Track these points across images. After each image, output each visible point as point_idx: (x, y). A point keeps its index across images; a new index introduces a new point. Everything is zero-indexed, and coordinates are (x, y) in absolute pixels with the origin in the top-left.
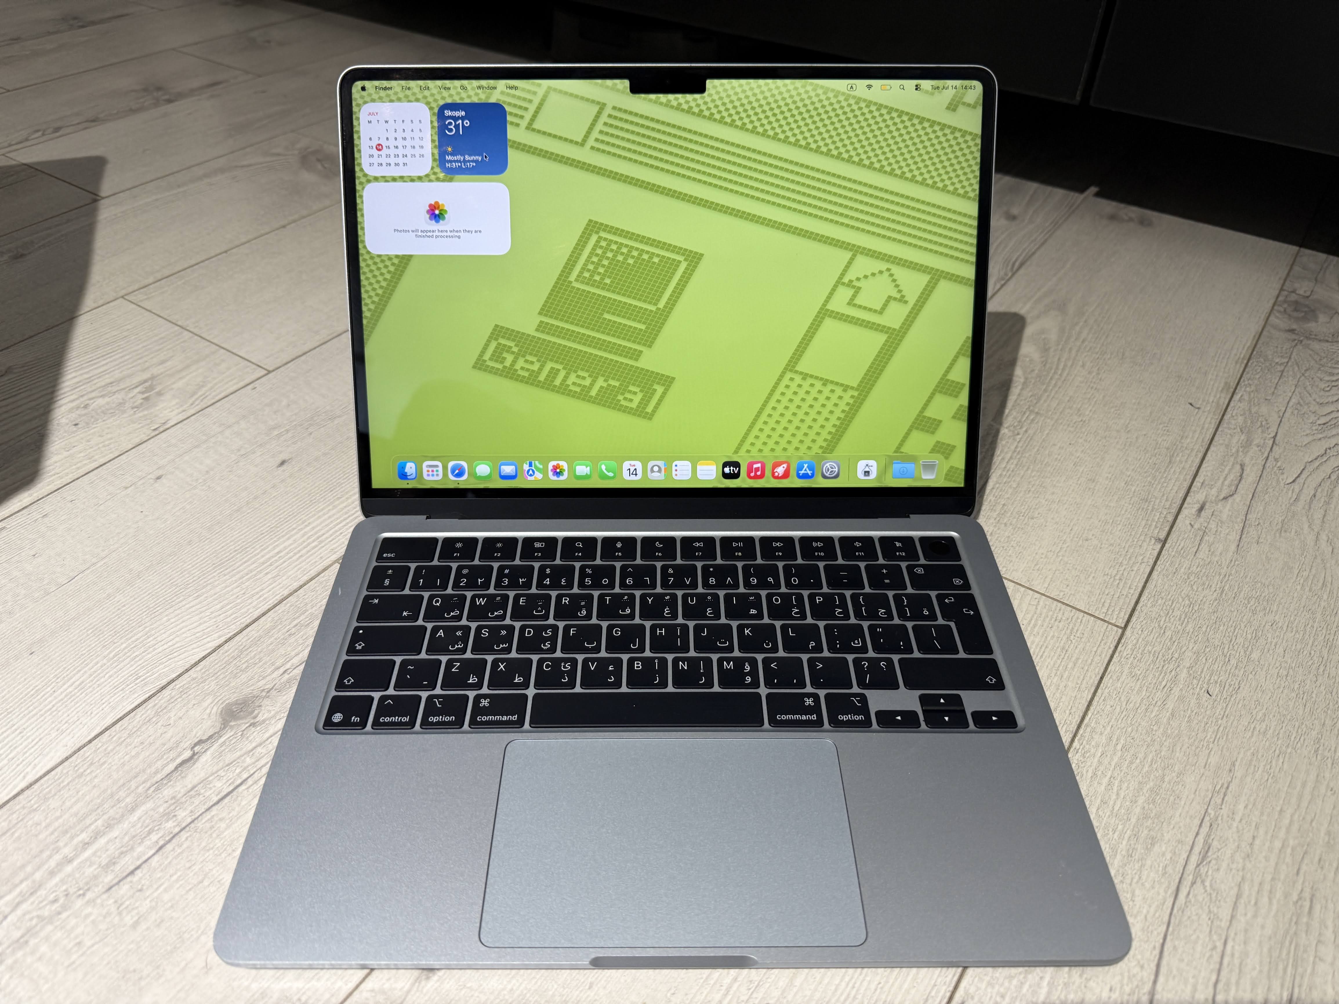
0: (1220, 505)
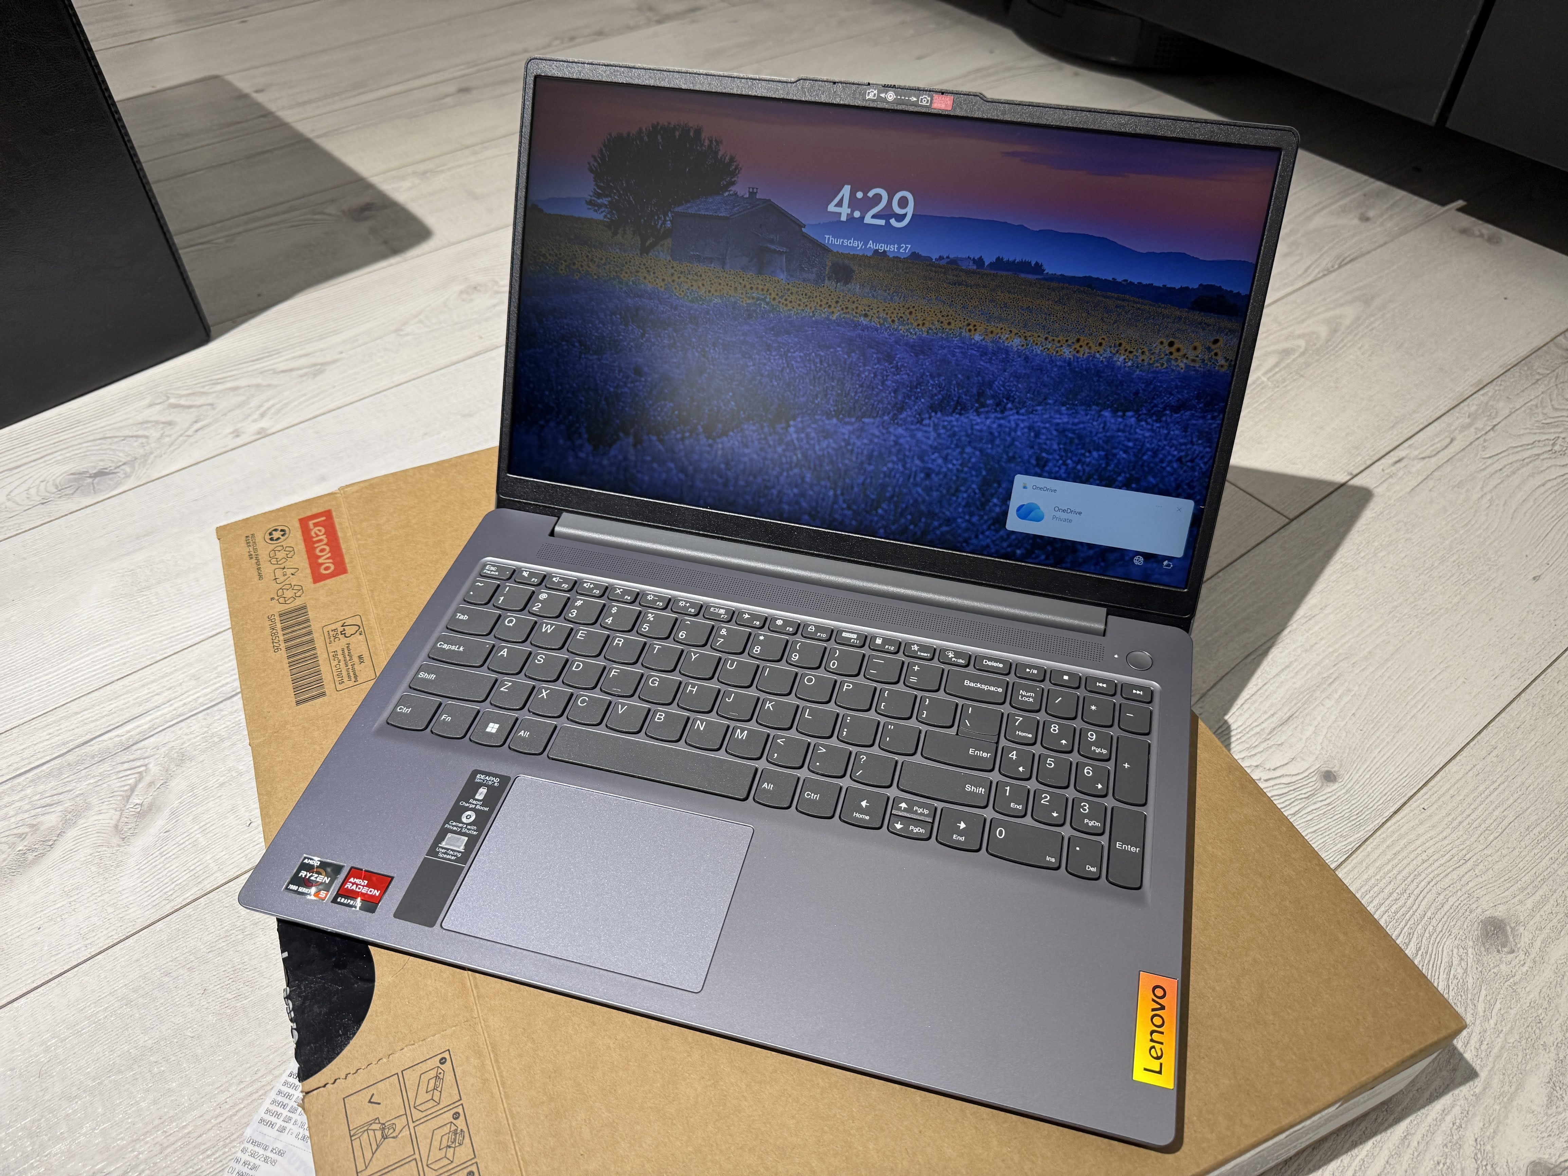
0: (1415, 462)
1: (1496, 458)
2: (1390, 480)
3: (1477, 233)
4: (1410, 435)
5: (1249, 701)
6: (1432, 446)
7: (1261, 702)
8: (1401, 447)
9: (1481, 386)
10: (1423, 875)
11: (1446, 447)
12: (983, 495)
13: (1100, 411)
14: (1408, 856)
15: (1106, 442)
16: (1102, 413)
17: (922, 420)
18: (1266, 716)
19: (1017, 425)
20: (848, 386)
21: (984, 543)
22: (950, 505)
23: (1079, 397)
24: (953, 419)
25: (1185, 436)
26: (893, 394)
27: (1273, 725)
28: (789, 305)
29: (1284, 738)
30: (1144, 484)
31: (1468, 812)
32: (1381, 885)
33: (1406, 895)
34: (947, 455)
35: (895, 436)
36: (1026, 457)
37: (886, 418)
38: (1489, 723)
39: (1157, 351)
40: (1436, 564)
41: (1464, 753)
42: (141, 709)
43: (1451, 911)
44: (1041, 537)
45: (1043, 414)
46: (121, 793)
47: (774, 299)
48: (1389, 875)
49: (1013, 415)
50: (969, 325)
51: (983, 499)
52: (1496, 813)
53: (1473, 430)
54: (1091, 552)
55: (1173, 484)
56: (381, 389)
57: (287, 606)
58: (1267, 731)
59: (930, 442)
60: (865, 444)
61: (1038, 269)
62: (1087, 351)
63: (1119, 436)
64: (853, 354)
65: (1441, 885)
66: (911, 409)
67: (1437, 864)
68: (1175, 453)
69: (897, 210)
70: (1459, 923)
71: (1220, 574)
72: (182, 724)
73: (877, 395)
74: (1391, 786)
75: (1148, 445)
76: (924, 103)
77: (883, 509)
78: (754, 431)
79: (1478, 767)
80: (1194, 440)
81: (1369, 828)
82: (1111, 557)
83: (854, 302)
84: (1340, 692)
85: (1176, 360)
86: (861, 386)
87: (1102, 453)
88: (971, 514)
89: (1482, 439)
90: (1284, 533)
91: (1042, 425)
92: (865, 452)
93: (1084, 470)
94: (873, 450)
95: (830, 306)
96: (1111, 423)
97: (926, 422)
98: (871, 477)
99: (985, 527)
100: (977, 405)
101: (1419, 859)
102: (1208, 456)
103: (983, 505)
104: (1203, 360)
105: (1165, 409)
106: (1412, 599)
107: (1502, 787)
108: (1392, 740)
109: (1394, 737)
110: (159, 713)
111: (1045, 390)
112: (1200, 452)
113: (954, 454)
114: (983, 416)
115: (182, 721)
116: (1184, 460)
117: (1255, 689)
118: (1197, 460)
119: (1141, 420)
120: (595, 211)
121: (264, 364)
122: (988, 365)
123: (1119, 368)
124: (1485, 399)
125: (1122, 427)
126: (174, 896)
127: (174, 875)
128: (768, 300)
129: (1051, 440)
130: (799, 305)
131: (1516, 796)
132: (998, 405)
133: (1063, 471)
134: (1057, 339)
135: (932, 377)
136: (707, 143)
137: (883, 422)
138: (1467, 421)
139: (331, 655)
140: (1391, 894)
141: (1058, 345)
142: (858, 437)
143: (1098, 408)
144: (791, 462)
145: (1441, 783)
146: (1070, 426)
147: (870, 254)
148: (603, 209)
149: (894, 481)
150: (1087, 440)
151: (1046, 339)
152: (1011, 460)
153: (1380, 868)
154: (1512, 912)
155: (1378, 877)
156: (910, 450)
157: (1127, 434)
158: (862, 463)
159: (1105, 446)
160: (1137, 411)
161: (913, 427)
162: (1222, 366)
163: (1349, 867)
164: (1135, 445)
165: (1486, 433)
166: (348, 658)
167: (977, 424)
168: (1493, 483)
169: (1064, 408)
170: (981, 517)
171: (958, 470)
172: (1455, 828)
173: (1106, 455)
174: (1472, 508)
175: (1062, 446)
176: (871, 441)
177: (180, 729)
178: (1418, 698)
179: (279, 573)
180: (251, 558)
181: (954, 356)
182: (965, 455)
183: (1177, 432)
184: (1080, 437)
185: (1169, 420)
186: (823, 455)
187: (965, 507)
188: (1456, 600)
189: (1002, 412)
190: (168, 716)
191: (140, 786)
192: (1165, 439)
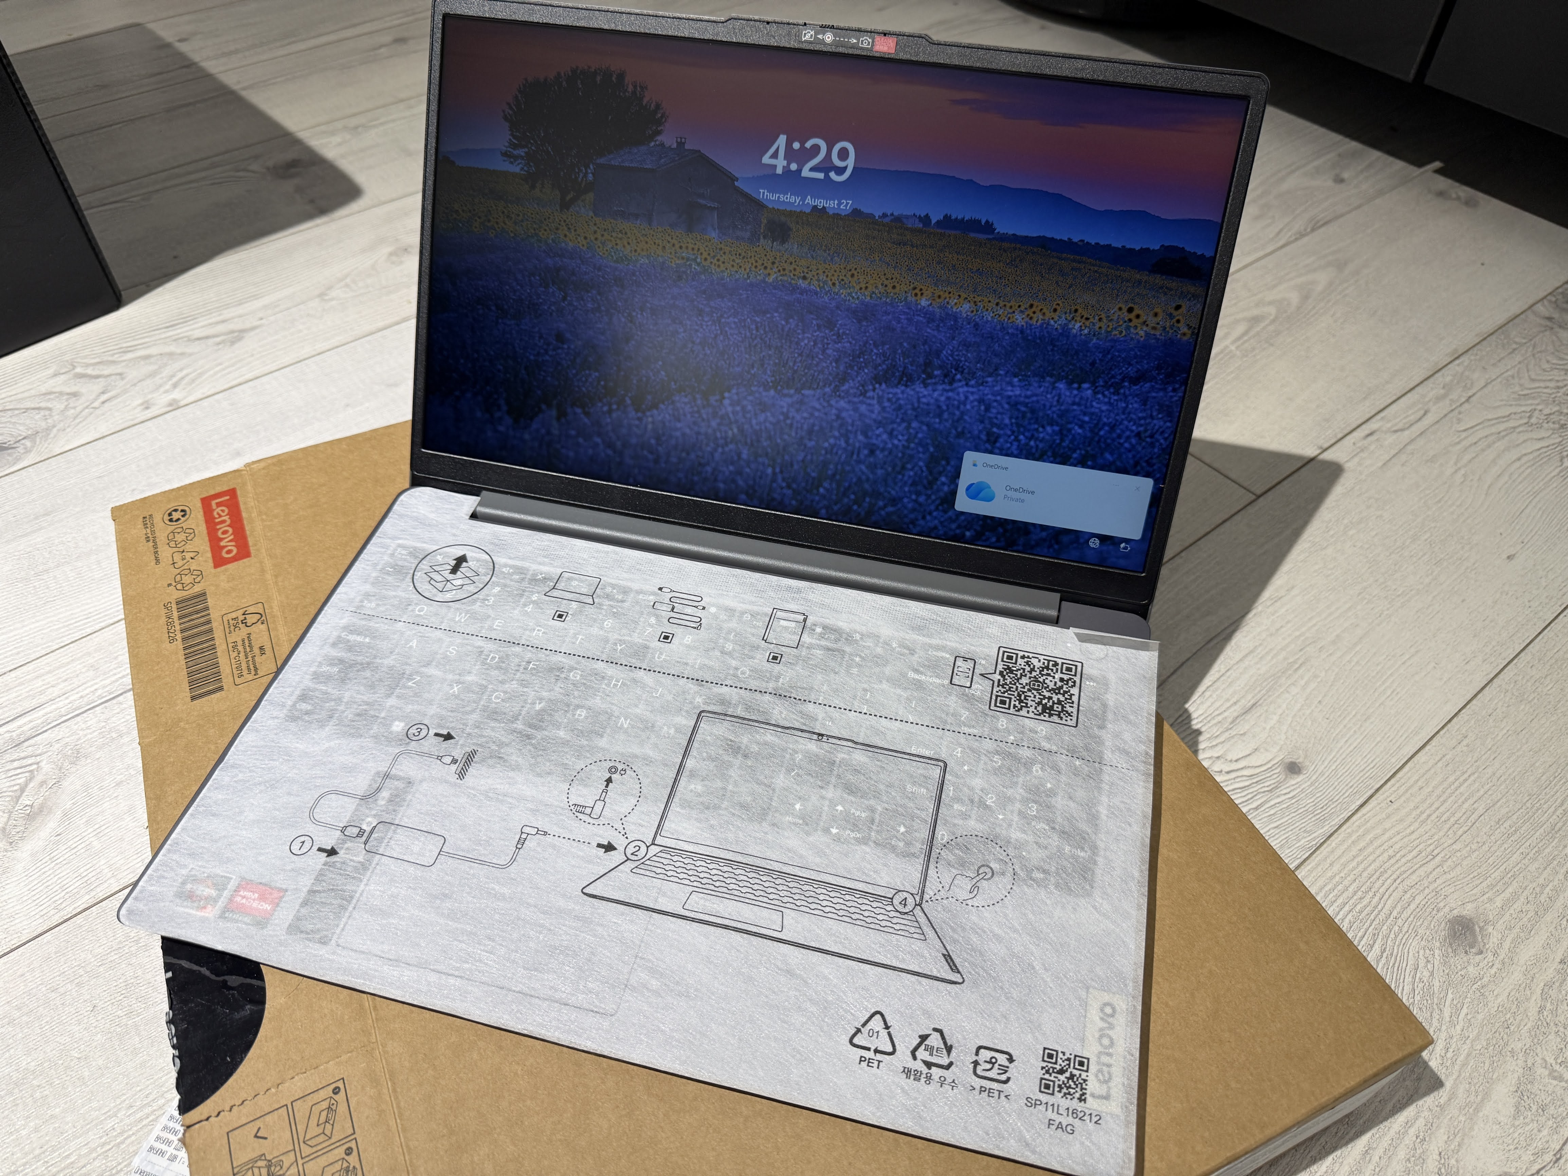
0: (1389, 434)
1: (1471, 431)
2: (1362, 454)
3: (1454, 196)
4: (1382, 406)
5: (1211, 688)
6: (1405, 418)
7: (1224, 689)
8: (1374, 420)
9: (1456, 356)
10: (1390, 872)
11: (1420, 419)
12: (931, 473)
13: (1055, 382)
14: (1374, 852)
15: (1061, 416)
16: (1057, 385)
17: (866, 392)
18: (1228, 704)
19: (967, 398)
20: (786, 355)
21: (931, 525)
22: (896, 483)
23: (1032, 368)
24: (899, 391)
25: (1145, 410)
26: (834, 364)
27: (1236, 714)
28: (722, 265)
29: (1247, 727)
30: (1100, 461)
31: (1436, 805)
32: (1346, 883)
33: (1371, 894)
34: (893, 430)
35: (837, 409)
36: (976, 432)
37: (827, 390)
38: (1460, 711)
39: (1115, 318)
40: (1407, 543)
41: (1434, 742)
42: (35, 703)
43: (1418, 910)
44: (992, 518)
45: (993, 386)
46: (11, 794)
47: (706, 259)
48: (1354, 872)
49: (962, 387)
50: (915, 288)
51: (930, 478)
52: (1466, 806)
53: (1447, 402)
54: (1044, 534)
55: (1131, 462)
56: (302, 358)
57: (185, 593)
58: (1230, 720)
59: (874, 416)
60: (805, 418)
61: (988, 228)
62: (1041, 317)
63: (1074, 410)
64: (791, 320)
65: (1408, 882)
66: (853, 380)
67: (1404, 860)
68: (1134, 428)
69: (838, 163)
70: (1426, 924)
71: (1183, 554)
72: (78, 719)
73: (817, 365)
74: (1357, 778)
75: (1105, 420)
76: (865, 46)
77: (825, 488)
78: (685, 403)
79: (1448, 757)
80: (1155, 414)
81: (1333, 823)
82: (1065, 539)
83: (791, 263)
84: (1306, 678)
85: (1136, 327)
86: (800, 355)
87: (1056, 428)
88: (918, 494)
89: (1457, 411)
90: (1251, 510)
91: (993, 398)
92: (805, 427)
93: (1037, 446)
94: (813, 425)
95: (766, 268)
96: (1066, 396)
97: (870, 394)
98: (812, 454)
99: (932, 507)
100: (924, 376)
101: (1386, 855)
102: (1169, 431)
103: (931, 484)
104: (1165, 328)
105: (1123, 380)
106: (1381, 580)
107: (1472, 778)
108: (1359, 729)
109: (1361, 726)
110: (54, 707)
111: (996, 360)
112: (1160, 427)
113: (900, 428)
114: (930, 388)
115: (78, 715)
116: (1143, 436)
117: (1217, 675)
118: (1157, 436)
119: (1098, 393)
120: (512, 163)
121: (179, 331)
122: (935, 333)
123: (1075, 336)
124: (1460, 369)
125: (1077, 400)
126: (64, 905)
127: (65, 882)
128: (699, 260)
129: (1002, 414)
130: (733, 266)
131: (1487, 787)
132: (946, 376)
133: (1014, 447)
134: (1008, 305)
135: (876, 345)
136: (630, 88)
137: (824, 395)
138: (1442, 392)
139: (230, 645)
140: (1355, 893)
141: (1011, 311)
142: (798, 411)
143: (1052, 380)
144: (726, 438)
145: (1409, 774)
146: (1022, 399)
147: (808, 210)
148: (520, 161)
149: (836, 458)
150: (1041, 414)
151: (997, 304)
152: (960, 435)
153: (1344, 866)
154: (1480, 910)
155: (1342, 875)
156: (853, 425)
157: (1083, 407)
158: (802, 438)
159: (1059, 421)
160: (1093, 383)
161: (856, 400)
162: (1184, 334)
163: (1313, 864)
164: (1091, 419)
165: (1461, 405)
166: (248, 649)
167: (924, 396)
168: (1467, 457)
169: (1016, 380)
170: (929, 497)
171: (903, 446)
172: (1423, 822)
173: (1061, 430)
174: (1446, 483)
175: (1013, 421)
176: (812, 415)
177: (76, 724)
178: (1387, 684)
179: (177, 556)
180: (148, 541)
181: (899, 322)
182: (911, 431)
183: (1135, 405)
184: (1033, 411)
185: (1127, 392)
186: (761, 429)
187: (911, 485)
188: (1427, 580)
189: (951, 384)
190: (62, 710)
191: (31, 785)
192: (1124, 413)
